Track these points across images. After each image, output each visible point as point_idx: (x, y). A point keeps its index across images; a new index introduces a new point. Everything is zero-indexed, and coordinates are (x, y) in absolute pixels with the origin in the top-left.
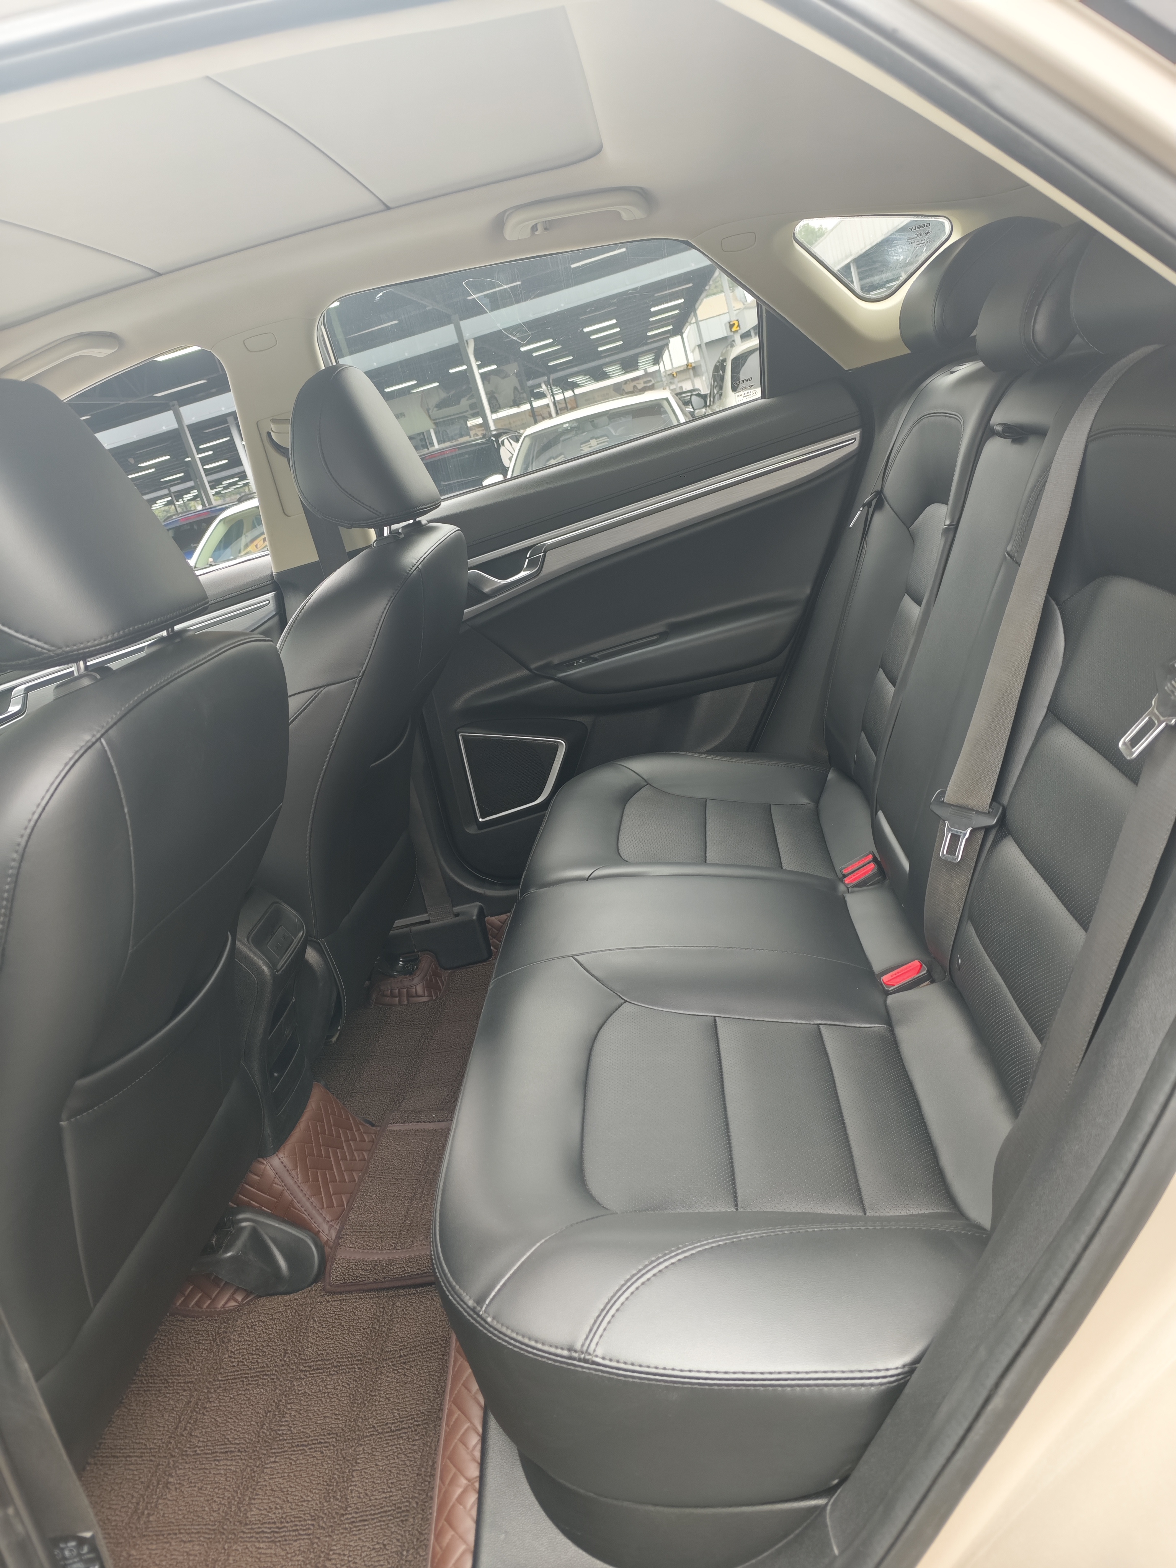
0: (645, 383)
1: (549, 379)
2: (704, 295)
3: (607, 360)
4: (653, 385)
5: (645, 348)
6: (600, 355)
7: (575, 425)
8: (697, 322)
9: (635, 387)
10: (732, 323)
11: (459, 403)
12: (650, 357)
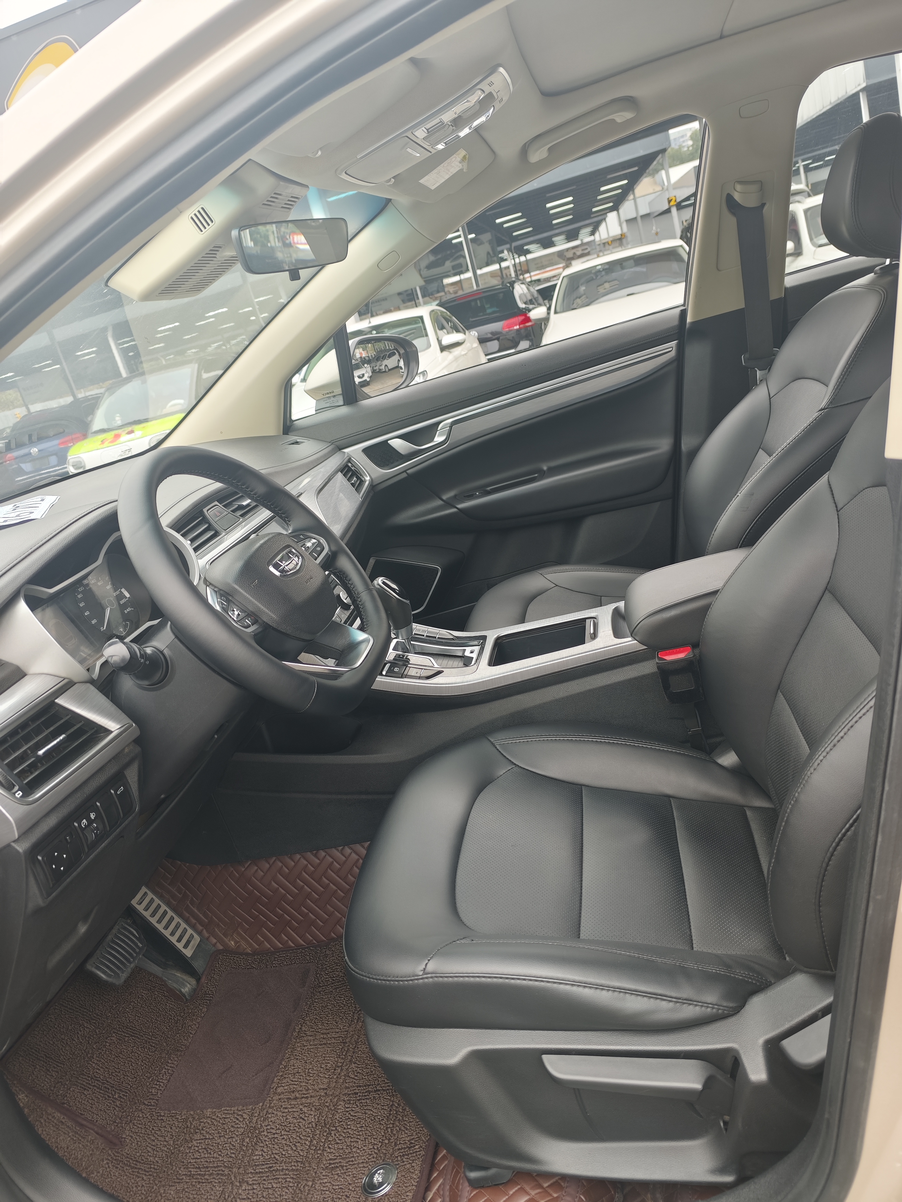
0: (583, 250)
1: (511, 246)
2: (645, 175)
3: (557, 231)
4: (589, 252)
5: (587, 222)
6: (552, 227)
7: (607, 267)
8: (635, 199)
9: (574, 253)
10: (670, 199)
11: (444, 264)
12: (589, 229)
